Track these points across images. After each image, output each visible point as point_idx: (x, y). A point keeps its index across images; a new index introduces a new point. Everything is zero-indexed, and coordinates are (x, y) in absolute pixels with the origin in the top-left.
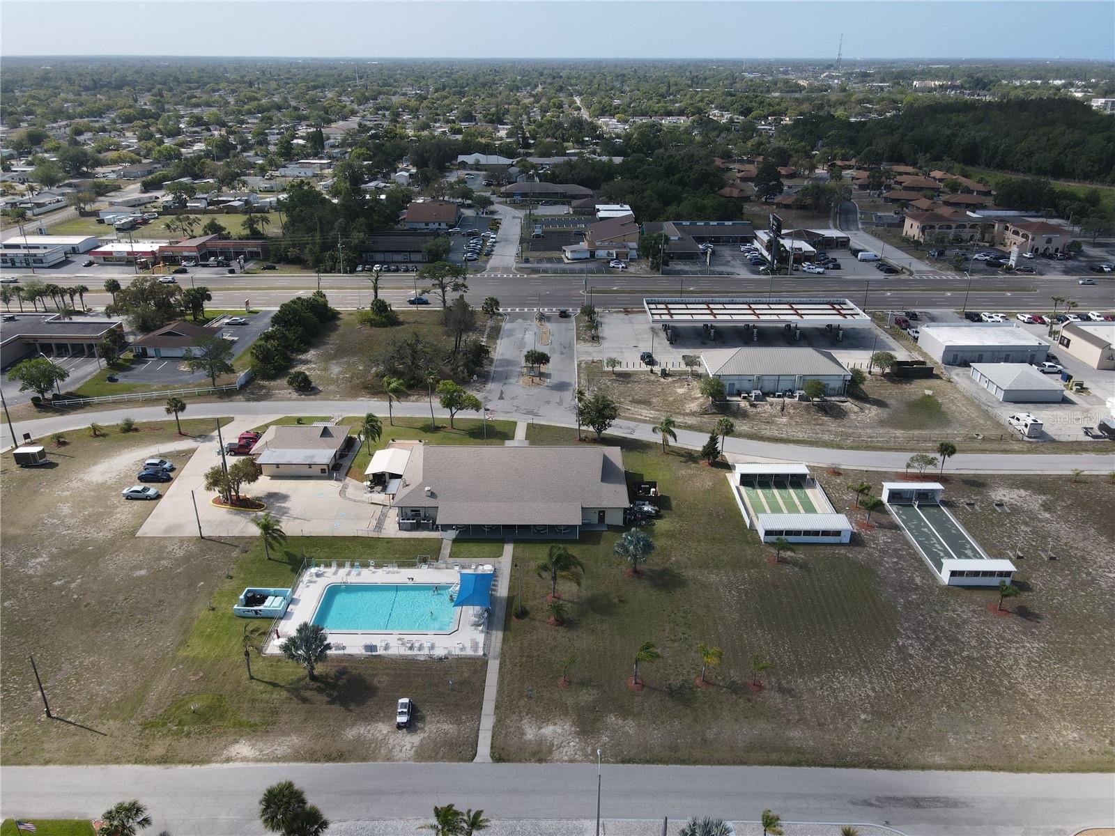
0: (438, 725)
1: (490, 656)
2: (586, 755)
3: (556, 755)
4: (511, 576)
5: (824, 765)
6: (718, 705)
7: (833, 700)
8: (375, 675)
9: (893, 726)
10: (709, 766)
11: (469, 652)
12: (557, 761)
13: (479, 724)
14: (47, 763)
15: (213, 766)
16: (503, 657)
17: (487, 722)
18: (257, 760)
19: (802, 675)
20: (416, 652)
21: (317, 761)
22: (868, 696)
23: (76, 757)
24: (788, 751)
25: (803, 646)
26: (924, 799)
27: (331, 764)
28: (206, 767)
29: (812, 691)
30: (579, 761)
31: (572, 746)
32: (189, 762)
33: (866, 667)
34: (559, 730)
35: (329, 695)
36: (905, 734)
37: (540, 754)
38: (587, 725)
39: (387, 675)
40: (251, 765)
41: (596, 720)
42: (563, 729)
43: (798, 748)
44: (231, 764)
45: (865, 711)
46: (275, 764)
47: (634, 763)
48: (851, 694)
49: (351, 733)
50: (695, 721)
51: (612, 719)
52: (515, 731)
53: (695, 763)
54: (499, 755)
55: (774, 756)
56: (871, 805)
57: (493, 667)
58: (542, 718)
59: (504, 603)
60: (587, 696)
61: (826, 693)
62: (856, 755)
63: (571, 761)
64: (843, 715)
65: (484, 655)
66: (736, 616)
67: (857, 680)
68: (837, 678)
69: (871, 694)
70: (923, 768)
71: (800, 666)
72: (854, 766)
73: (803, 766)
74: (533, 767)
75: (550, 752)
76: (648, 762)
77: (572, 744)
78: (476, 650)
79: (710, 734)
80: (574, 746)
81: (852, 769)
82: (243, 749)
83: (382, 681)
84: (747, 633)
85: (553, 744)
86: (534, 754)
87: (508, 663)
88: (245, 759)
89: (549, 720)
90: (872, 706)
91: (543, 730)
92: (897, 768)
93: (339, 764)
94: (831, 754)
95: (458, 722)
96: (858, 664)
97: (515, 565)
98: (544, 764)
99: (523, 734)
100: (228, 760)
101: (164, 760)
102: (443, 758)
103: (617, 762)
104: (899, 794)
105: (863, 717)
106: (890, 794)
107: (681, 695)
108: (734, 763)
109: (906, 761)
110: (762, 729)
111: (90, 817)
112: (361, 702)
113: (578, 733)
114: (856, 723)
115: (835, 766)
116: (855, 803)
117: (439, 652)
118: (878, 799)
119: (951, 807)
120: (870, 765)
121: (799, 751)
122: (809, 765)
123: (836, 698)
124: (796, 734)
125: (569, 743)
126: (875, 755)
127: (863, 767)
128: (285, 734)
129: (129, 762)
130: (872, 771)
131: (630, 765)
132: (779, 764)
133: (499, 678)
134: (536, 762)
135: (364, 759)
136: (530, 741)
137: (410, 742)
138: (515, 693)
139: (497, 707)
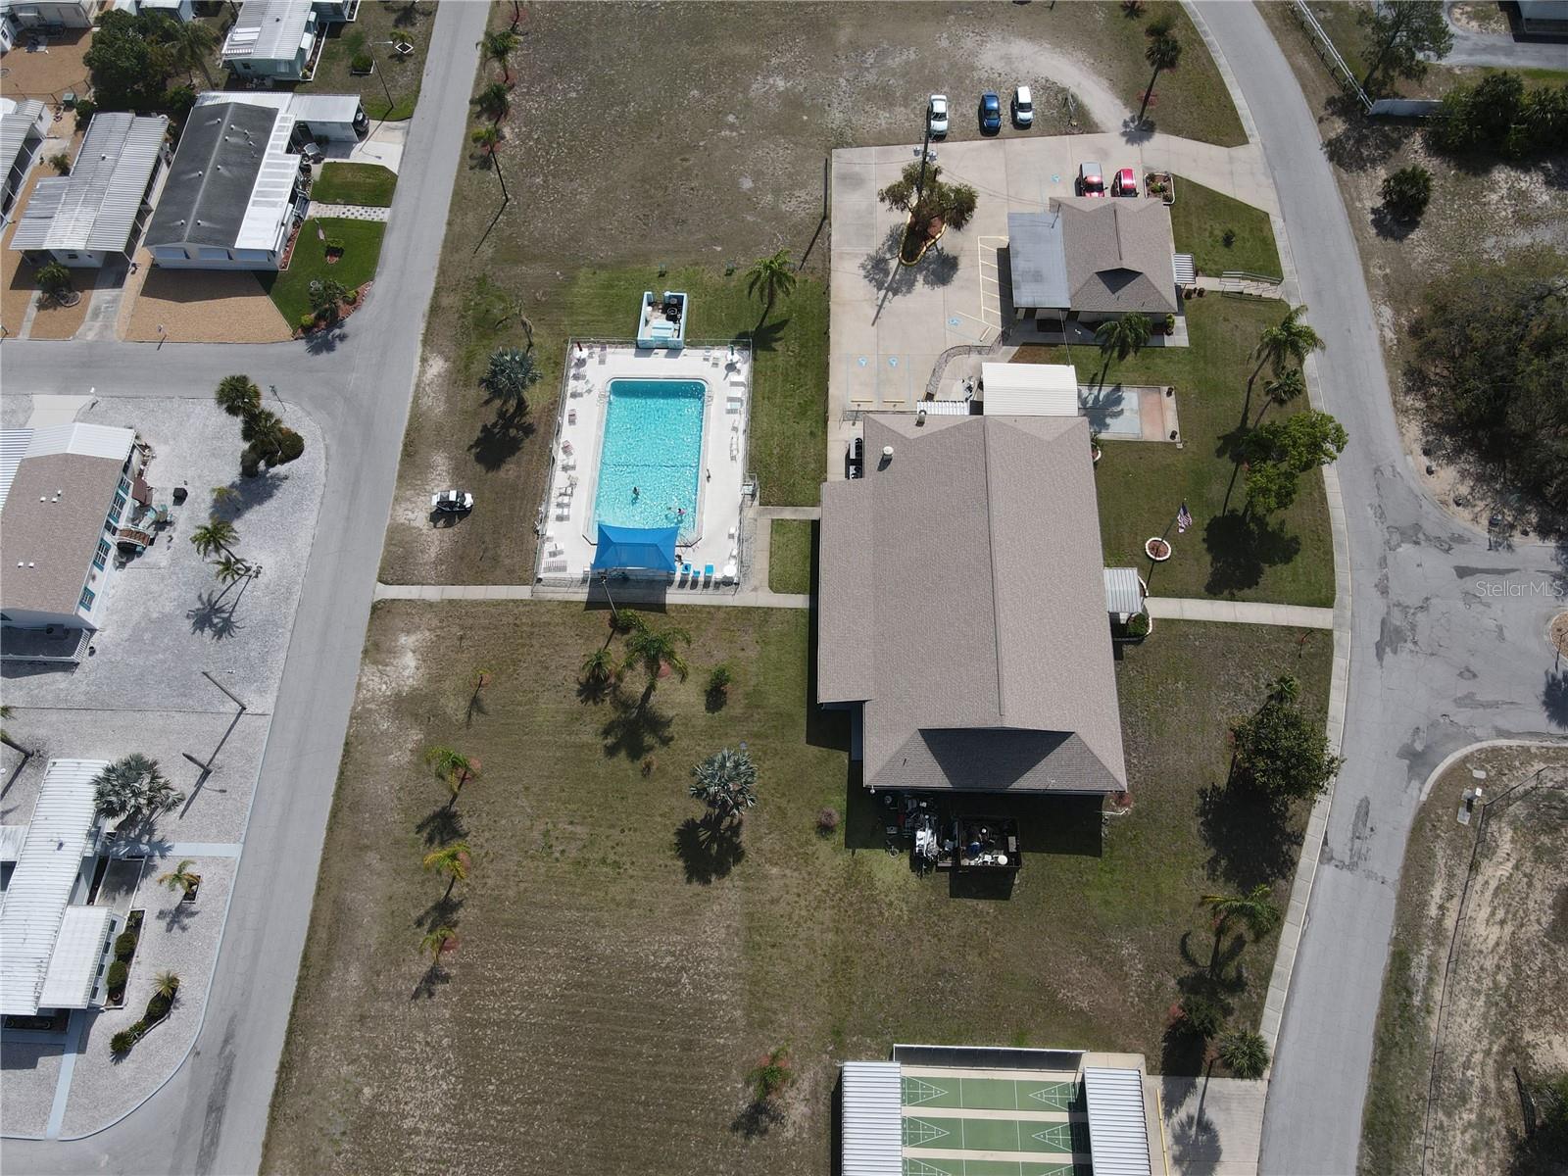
0: (437, 543)
1: (539, 587)
2: (364, 702)
3: (370, 669)
4: (719, 608)
5: (296, 998)
6: (418, 878)
7: (403, 1053)
8: (518, 464)
9: (344, 1133)
10: (322, 846)
11: (545, 560)
12: (362, 670)
13: (431, 584)
14: (450, 224)
15: (419, 350)
16: (535, 604)
17: (431, 593)
18: (418, 386)
19: (457, 1019)
20: (554, 501)
21: (408, 434)
22: (404, 1117)
23: (451, 244)
24: (328, 957)
25: (519, 1043)
26: (219, 1122)
27: (400, 447)
28: (420, 345)
29: (425, 1027)
30: (357, 693)
31: (379, 685)
32: (427, 329)
33: (460, 1138)
34: (406, 673)
35: (495, 425)
36: (327, 1149)
37: (376, 650)
38: (406, 706)
39: (518, 477)
40: (414, 381)
41: (416, 716)
42: (408, 677)
43: (329, 973)
44: (417, 363)
45: (376, 1097)
46: (411, 400)
47: (344, 756)
48: (410, 1089)
49: (441, 461)
50: (397, 842)
51: (415, 735)
52: (413, 623)
53: (330, 830)
54: (379, 609)
55: (323, 934)
56: (226, 1042)
57: (522, 592)
58: (426, 654)
59: (653, 599)
60: (455, 707)
61: (417, 1046)
62: (304, 1054)
63: (359, 686)
64: (375, 1061)
65: (540, 580)
66: (603, 947)
67: (437, 1110)
68: (443, 1077)
69: (408, 1124)
70: (267, 1146)
71: (474, 1024)
72: (288, 1043)
73: (301, 970)
74: (359, 641)
75: (375, 662)
76: (341, 773)
77: (384, 686)
78: (548, 569)
79: (372, 858)
80: (380, 689)
81: (284, 1038)
82: (437, 366)
83: (509, 471)
84: (559, 956)
85: (387, 665)
86: (377, 646)
87: (521, 609)
88: (423, 372)
89: (424, 661)
90: (384, 1115)
91: (411, 654)
92: (273, 1106)
93: (399, 456)
94: (312, 1017)
95: (439, 561)
96: (470, 1125)
97: (748, 611)
98: (361, 656)
99: (408, 632)
100: (424, 360)
101: (435, 309)
102: (387, 551)
103: (347, 738)
104: (233, 1088)
105: (366, 1090)
106: (235, 1076)
107: (443, 826)
108: (320, 879)
109: (282, 1125)
110: (370, 933)
111: (377, 279)
112: (479, 458)
113: (398, 695)
114: (357, 1075)
115: (293, 1015)
116: (232, 1020)
117: (551, 529)
118: (232, 1056)
119: (200, 1157)
120: (285, 1068)
121: (324, 974)
122: (300, 979)
123: (406, 1061)
124: (355, 976)
125: (386, 683)
126: (299, 1080)
127: (283, 1054)
128: (448, 400)
129: (438, 283)
130: (276, 1066)
131: (341, 752)
132: (309, 939)
133: (497, 601)
134: (365, 646)
135: (401, 477)
136: (396, 640)
137: (418, 515)
138: (471, 621)
139: (451, 601)
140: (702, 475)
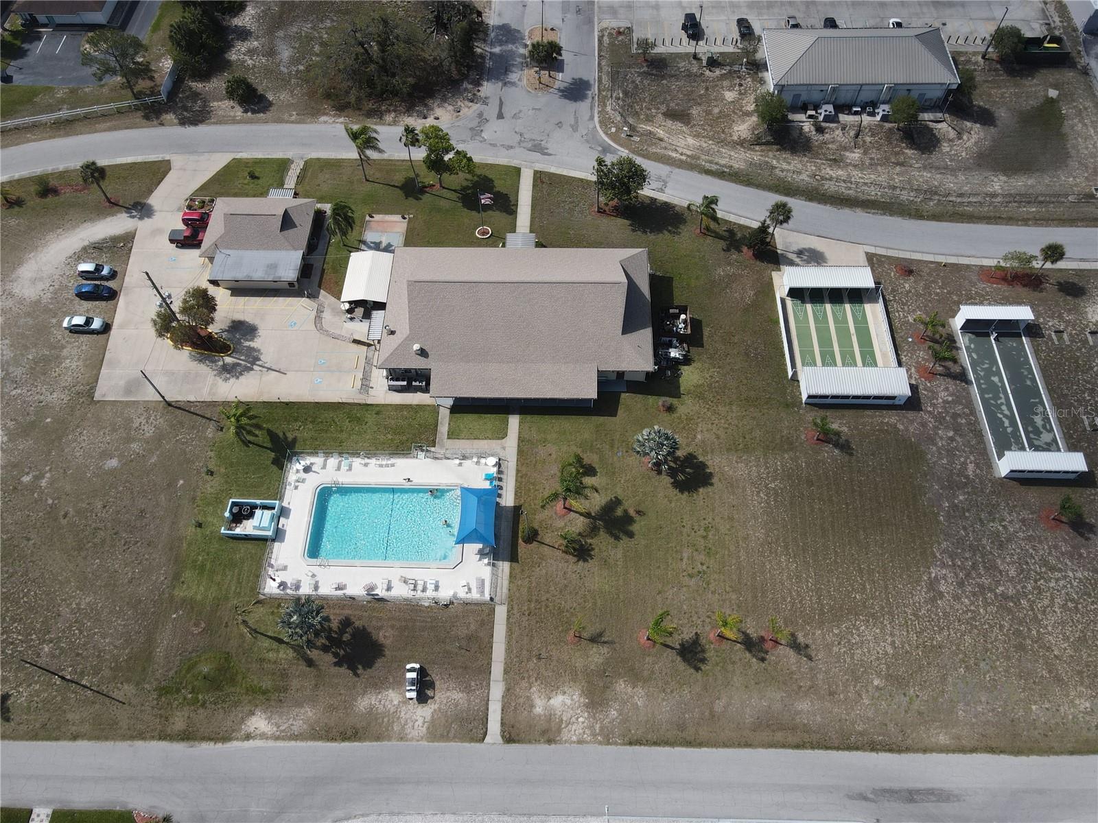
0: (448, 694)
1: (497, 599)
2: (594, 735)
3: (565, 735)
4: (518, 471)
5: (827, 748)
6: (730, 667)
7: (848, 660)
8: (380, 628)
9: (904, 694)
10: (714, 750)
11: (475, 595)
12: (566, 742)
13: (488, 693)
14: (75, 738)
15: (235, 744)
16: (511, 599)
17: (497, 691)
18: (277, 738)
19: (821, 624)
20: (419, 594)
21: (333, 739)
22: (886, 654)
23: (104, 731)
24: (794, 729)
25: (829, 581)
26: (918, 791)
27: (346, 744)
28: (228, 745)
29: (828, 647)
30: (587, 742)
31: (579, 724)
32: (210, 739)
33: (891, 614)
34: (569, 702)
35: (336, 655)
36: (916, 705)
37: (549, 733)
38: (596, 699)
39: (393, 627)
40: (271, 743)
41: (606, 687)
42: (572, 700)
43: (805, 725)
44: (251, 743)
45: (879, 675)
46: (293, 743)
47: (641, 744)
48: (869, 651)
49: (364, 703)
50: (705, 688)
51: (621, 686)
52: (524, 703)
53: (700, 745)
54: (510, 736)
55: (779, 736)
56: (865, 799)
57: (501, 613)
58: (552, 687)
59: (510, 515)
60: (597, 656)
61: (842, 651)
62: (861, 734)
63: (580, 742)
64: (857, 679)
65: (492, 599)
66: (760, 534)
67: (878, 631)
68: (858, 629)
69: (890, 650)
70: (925, 751)
71: (822, 613)
72: (857, 749)
73: (806, 748)
74: (542, 749)
75: (559, 731)
76: (655, 744)
77: (581, 719)
78: (483, 592)
79: (719, 706)
80: (583, 723)
81: (855, 752)
82: (259, 723)
83: (385, 636)
84: (770, 562)
85: (562, 720)
86: (544, 732)
87: (515, 611)
88: (263, 736)
89: (558, 688)
90: (888, 668)
91: (552, 701)
92: (900, 751)
93: (356, 744)
94: (837, 732)
95: (467, 689)
96: (883, 608)
97: (520, 452)
98: (553, 746)
99: (532, 706)
100: (248, 737)
101: (187, 736)
102: (456, 738)
103: (624, 744)
104: (896, 785)
105: (876, 683)
106: (887, 785)
107: (692, 653)
108: (740, 746)
109: (909, 741)
110: (771, 699)
111: (130, 807)
112: (368, 664)
113: (587, 706)
114: (868, 691)
115: (838, 748)
116: (850, 797)
117: (445, 594)
118: (874, 791)
119: (943, 801)
120: (873, 747)
121: (806, 729)
122: (813, 748)
123: (852, 658)
124: (804, 705)
125: (577, 719)
126: (880, 735)
127: (865, 750)
128: (299, 704)
129: (153, 738)
130: (874, 755)
131: (637, 748)
132: (784, 746)
133: (507, 632)
134: (545, 742)
135: (378, 738)
136: (540, 716)
137: (423, 714)
138: (525, 652)
139: (506, 672)
140: (407, 485)
